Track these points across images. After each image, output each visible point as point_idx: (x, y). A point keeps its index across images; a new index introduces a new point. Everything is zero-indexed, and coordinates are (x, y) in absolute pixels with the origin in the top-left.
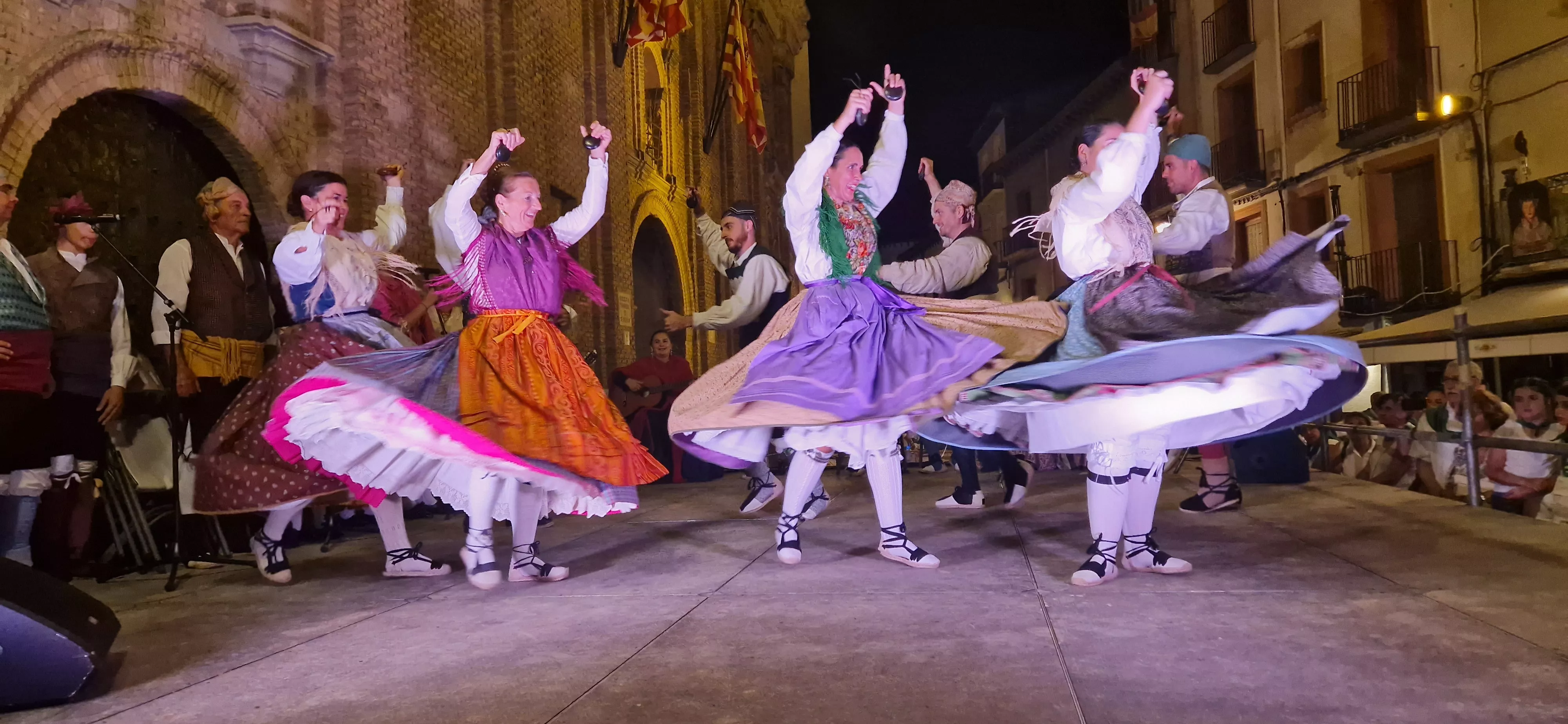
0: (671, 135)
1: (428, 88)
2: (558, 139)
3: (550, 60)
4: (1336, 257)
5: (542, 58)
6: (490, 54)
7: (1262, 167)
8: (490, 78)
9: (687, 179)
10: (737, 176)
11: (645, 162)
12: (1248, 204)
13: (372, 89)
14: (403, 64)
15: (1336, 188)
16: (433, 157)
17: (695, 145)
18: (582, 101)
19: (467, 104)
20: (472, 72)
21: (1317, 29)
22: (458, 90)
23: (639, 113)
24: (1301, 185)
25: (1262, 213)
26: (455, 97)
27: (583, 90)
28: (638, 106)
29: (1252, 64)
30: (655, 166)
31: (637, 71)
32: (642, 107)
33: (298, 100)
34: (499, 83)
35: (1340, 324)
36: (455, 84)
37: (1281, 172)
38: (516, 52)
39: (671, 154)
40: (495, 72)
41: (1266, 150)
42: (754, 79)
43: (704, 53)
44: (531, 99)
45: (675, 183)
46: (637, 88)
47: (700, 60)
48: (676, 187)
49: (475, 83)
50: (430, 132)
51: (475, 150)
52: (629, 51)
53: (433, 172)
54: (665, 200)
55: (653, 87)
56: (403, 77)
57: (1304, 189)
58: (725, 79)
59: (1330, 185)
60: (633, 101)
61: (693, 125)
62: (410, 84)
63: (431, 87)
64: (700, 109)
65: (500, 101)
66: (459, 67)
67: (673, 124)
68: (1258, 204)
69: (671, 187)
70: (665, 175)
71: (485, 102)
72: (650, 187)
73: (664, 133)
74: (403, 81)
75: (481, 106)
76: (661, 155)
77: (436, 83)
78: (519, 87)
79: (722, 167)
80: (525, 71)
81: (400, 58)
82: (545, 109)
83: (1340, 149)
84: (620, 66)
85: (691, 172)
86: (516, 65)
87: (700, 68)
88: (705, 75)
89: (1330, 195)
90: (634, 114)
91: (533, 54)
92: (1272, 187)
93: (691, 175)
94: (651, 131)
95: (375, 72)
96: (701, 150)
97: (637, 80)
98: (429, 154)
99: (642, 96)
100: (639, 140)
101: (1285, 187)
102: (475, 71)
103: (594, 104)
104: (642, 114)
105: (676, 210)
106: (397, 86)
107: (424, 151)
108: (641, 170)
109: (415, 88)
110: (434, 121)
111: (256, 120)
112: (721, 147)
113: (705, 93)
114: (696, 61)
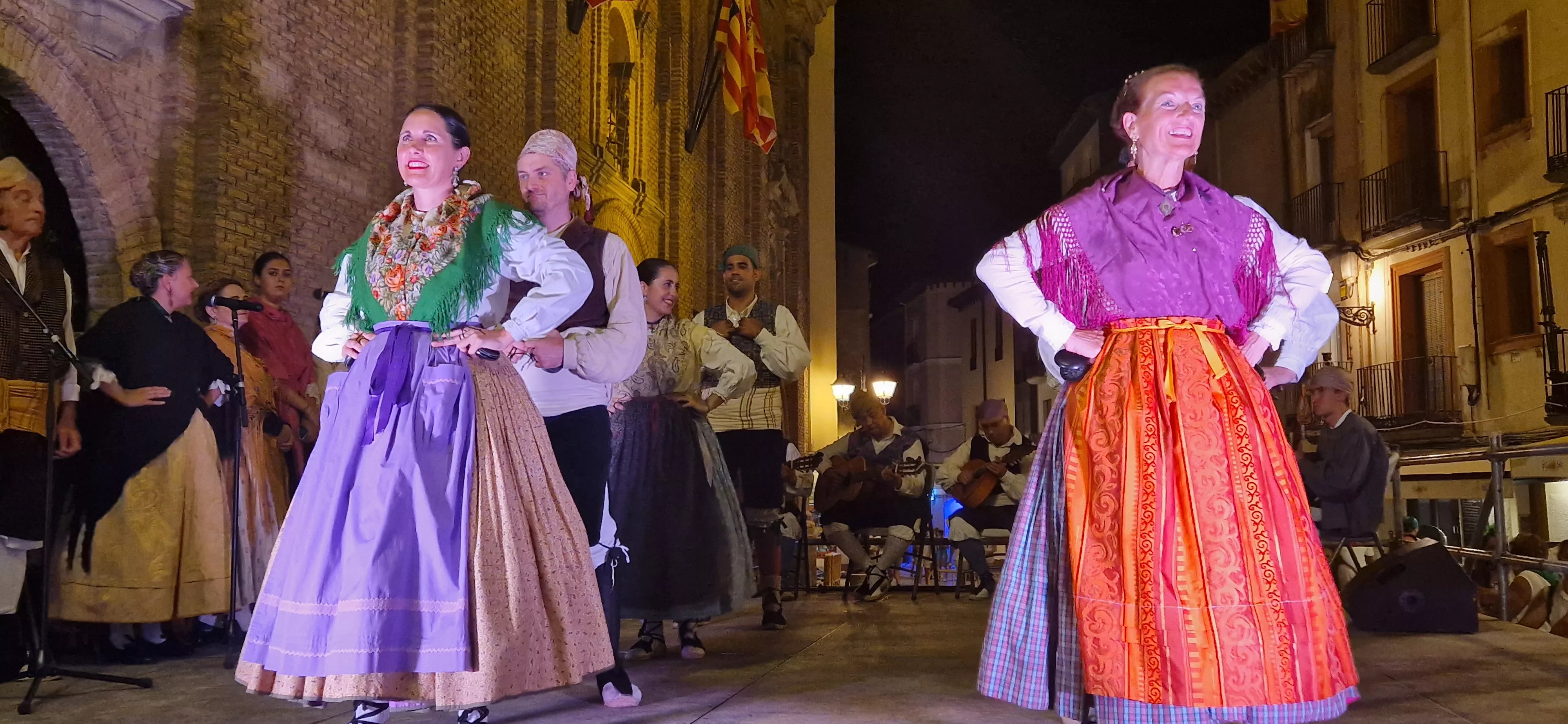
0: (641, 125)
1: (315, 53)
2: (487, 127)
3: (481, 22)
4: (1542, 327)
5: (471, 18)
6: (402, 11)
7: (1444, 203)
8: (400, 42)
9: (661, 185)
10: (730, 183)
11: (605, 162)
12: (1424, 251)
13: (240, 53)
14: (284, 20)
15: (1542, 236)
16: (319, 146)
17: (674, 140)
18: (523, 77)
19: (366, 75)
20: (376, 34)
21: (1519, 21)
22: (355, 56)
23: (598, 96)
24: (1497, 228)
25: (1443, 265)
26: (351, 66)
27: (524, 62)
28: (599, 85)
29: (1434, 61)
30: (618, 167)
31: (599, 39)
32: (604, 87)
33: (139, 65)
34: (411, 48)
35: (1545, 419)
36: (352, 50)
37: (1470, 209)
38: (435, 10)
39: (641, 151)
40: (407, 35)
41: (1452, 179)
42: (757, 55)
43: (692, 18)
44: (452, 72)
45: (644, 191)
46: (599, 61)
47: (686, 27)
48: (645, 196)
49: (379, 47)
50: (314, 111)
51: (374, 137)
52: (589, 12)
53: (315, 166)
54: (629, 212)
55: (621, 60)
56: (284, 38)
57: (1500, 234)
58: (718, 53)
59: (1535, 231)
60: (592, 79)
61: (672, 114)
62: (291, 47)
63: (319, 52)
64: (683, 92)
65: (411, 73)
66: (358, 26)
67: (644, 112)
68: (1438, 251)
69: (639, 196)
70: (630, 180)
71: (391, 74)
72: (609, 195)
73: (632, 123)
74: (283, 44)
75: (384, 78)
76: (627, 152)
77: (326, 47)
78: (438, 57)
79: (710, 171)
80: (447, 34)
81: (279, 13)
82: (473, 87)
83: (1548, 183)
84: (577, 33)
85: (668, 177)
86: (435, 26)
87: (686, 37)
88: (691, 46)
89: (1536, 242)
90: (592, 96)
91: (458, 13)
92: (1458, 229)
93: (667, 180)
94: (615, 121)
95: (244, 29)
96: (682, 147)
97: (599, 51)
98: (312, 142)
99: (605, 73)
100: (598, 131)
101: (1474, 232)
102: (380, 32)
103: (537, 79)
104: (604, 95)
105: (644, 226)
106: (273, 50)
107: (304, 137)
108: (598, 171)
109: (298, 53)
110: (321, 97)
111: (82, 89)
112: (709, 143)
113: (691, 72)
114: (680, 29)
